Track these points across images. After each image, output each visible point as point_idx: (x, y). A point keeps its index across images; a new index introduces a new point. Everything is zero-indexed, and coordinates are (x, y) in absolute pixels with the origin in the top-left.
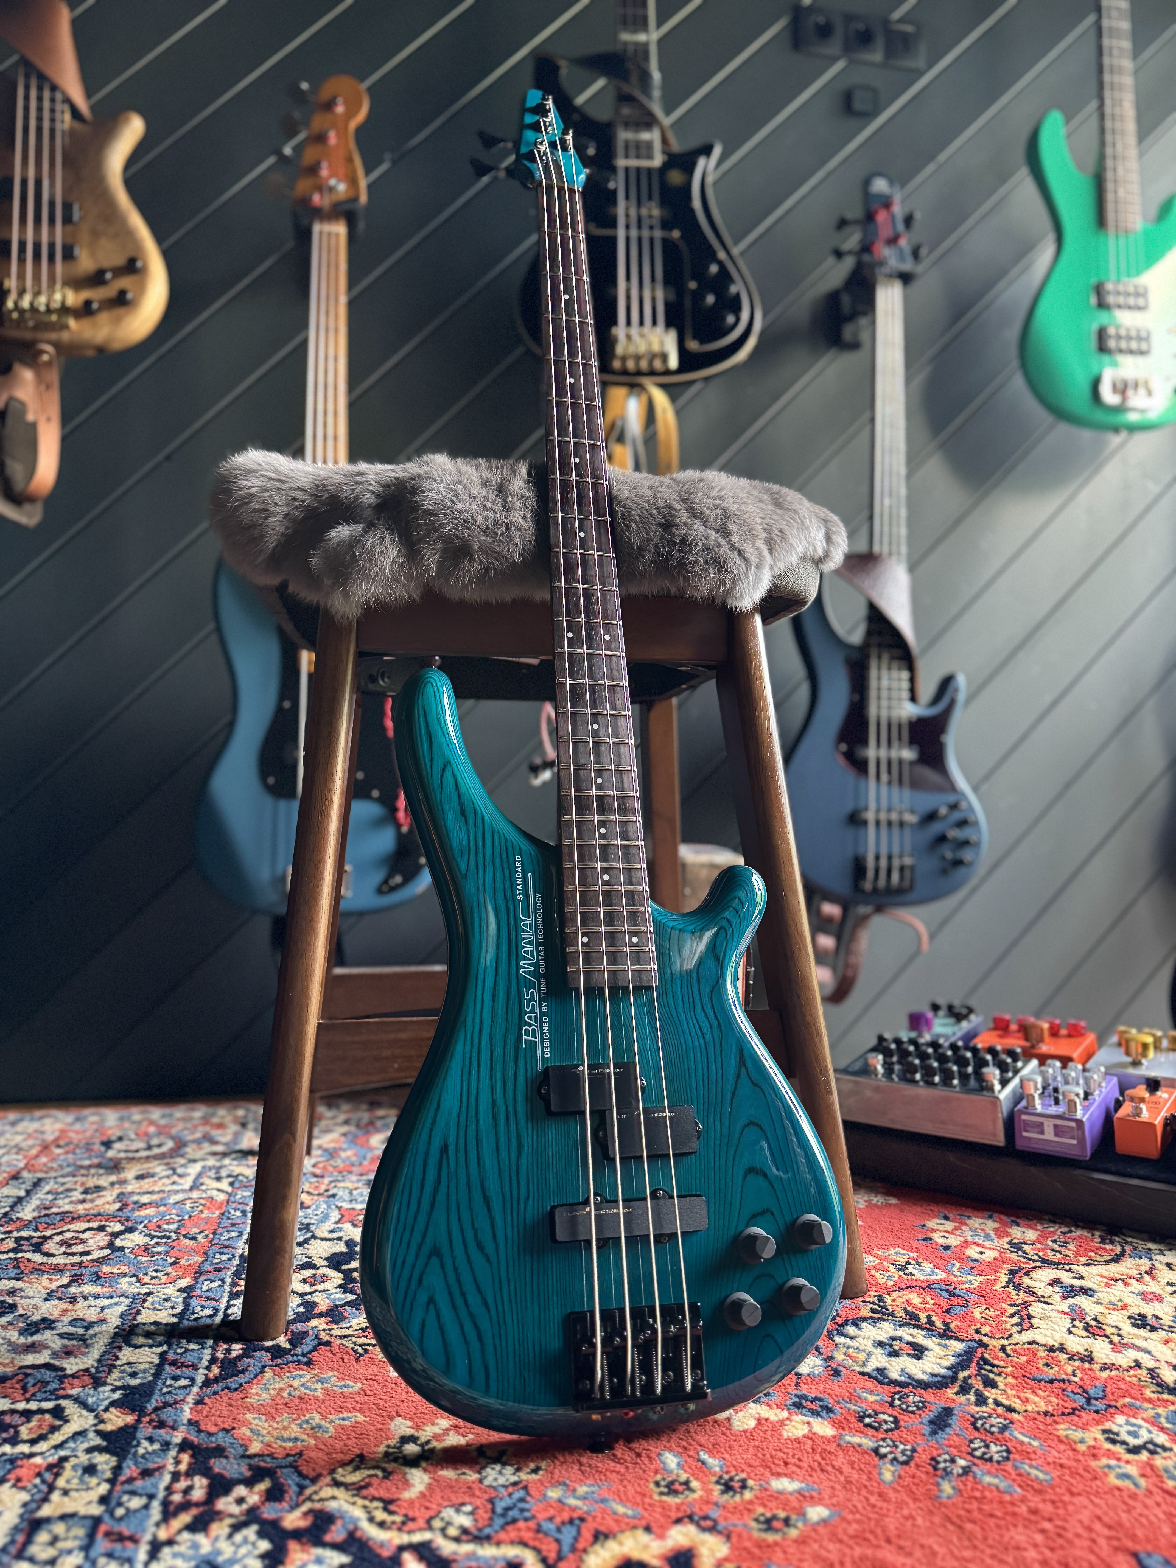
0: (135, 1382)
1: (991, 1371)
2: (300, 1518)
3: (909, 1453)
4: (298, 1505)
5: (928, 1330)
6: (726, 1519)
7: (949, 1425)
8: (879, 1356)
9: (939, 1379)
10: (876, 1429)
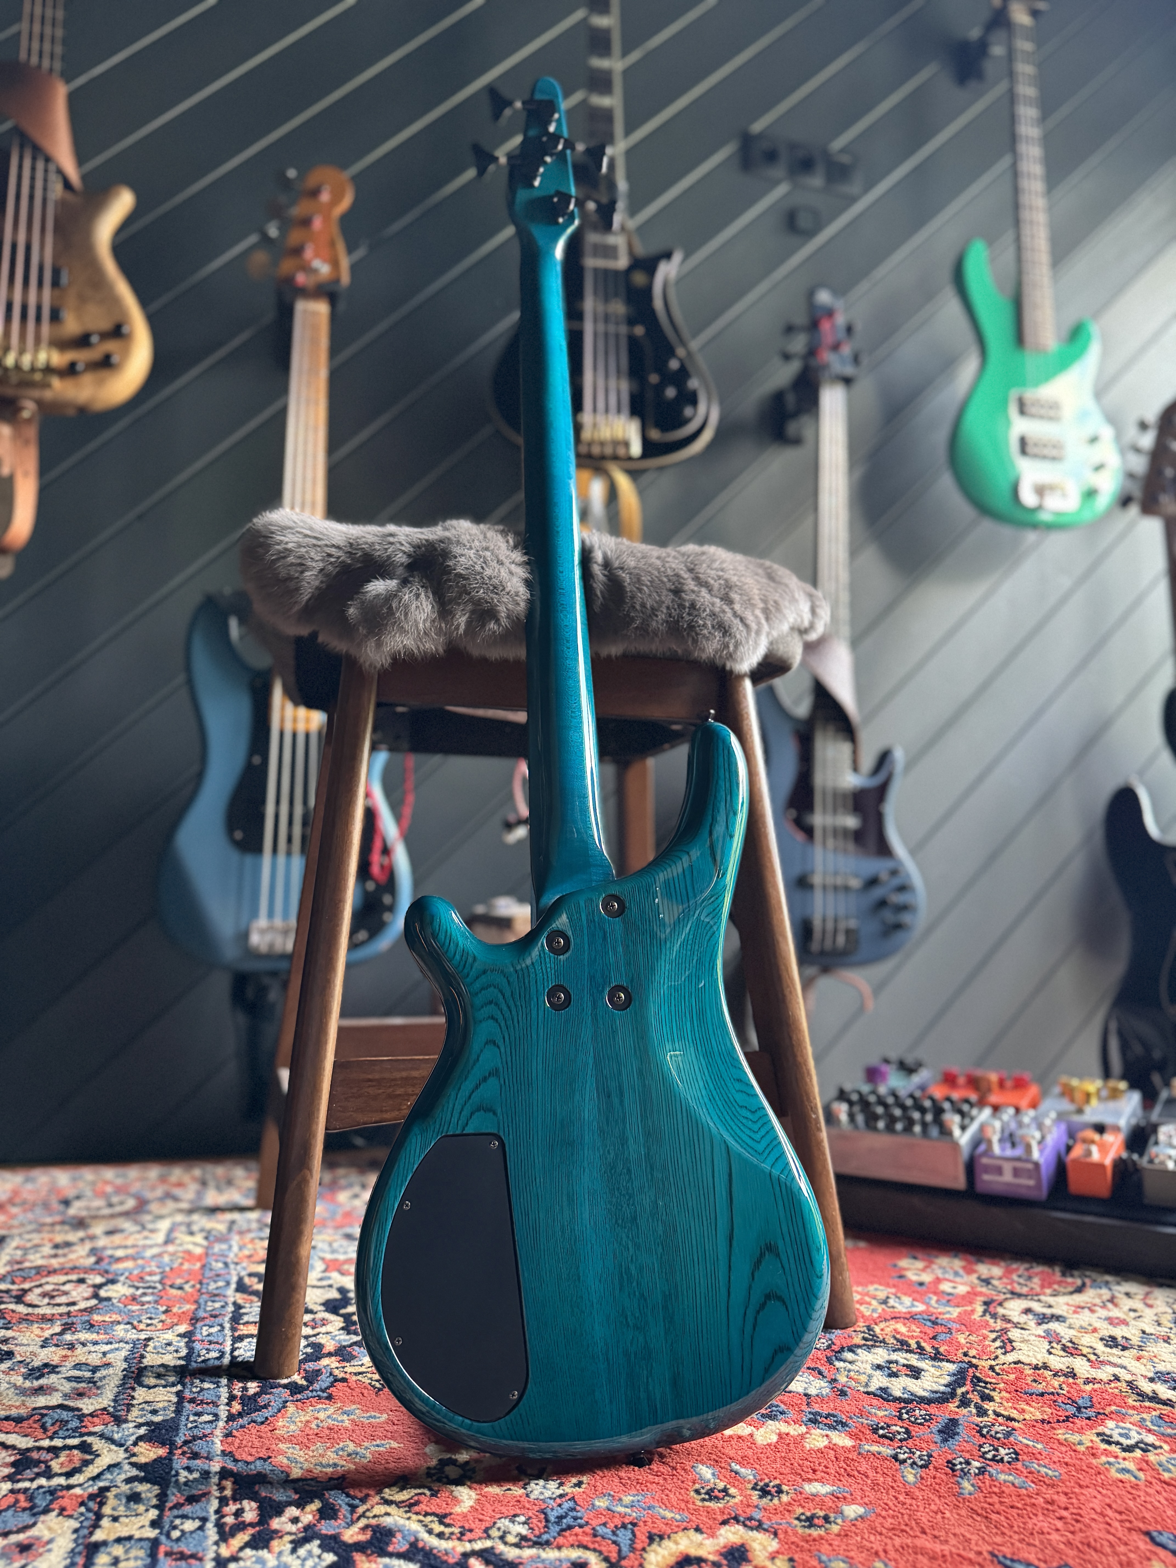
0: (157, 1419)
1: (985, 1387)
2: (359, 1533)
3: (926, 1458)
4: (353, 1522)
5: (920, 1354)
6: (770, 1519)
7: (958, 1434)
8: (880, 1377)
9: (939, 1395)
10: (891, 1440)
